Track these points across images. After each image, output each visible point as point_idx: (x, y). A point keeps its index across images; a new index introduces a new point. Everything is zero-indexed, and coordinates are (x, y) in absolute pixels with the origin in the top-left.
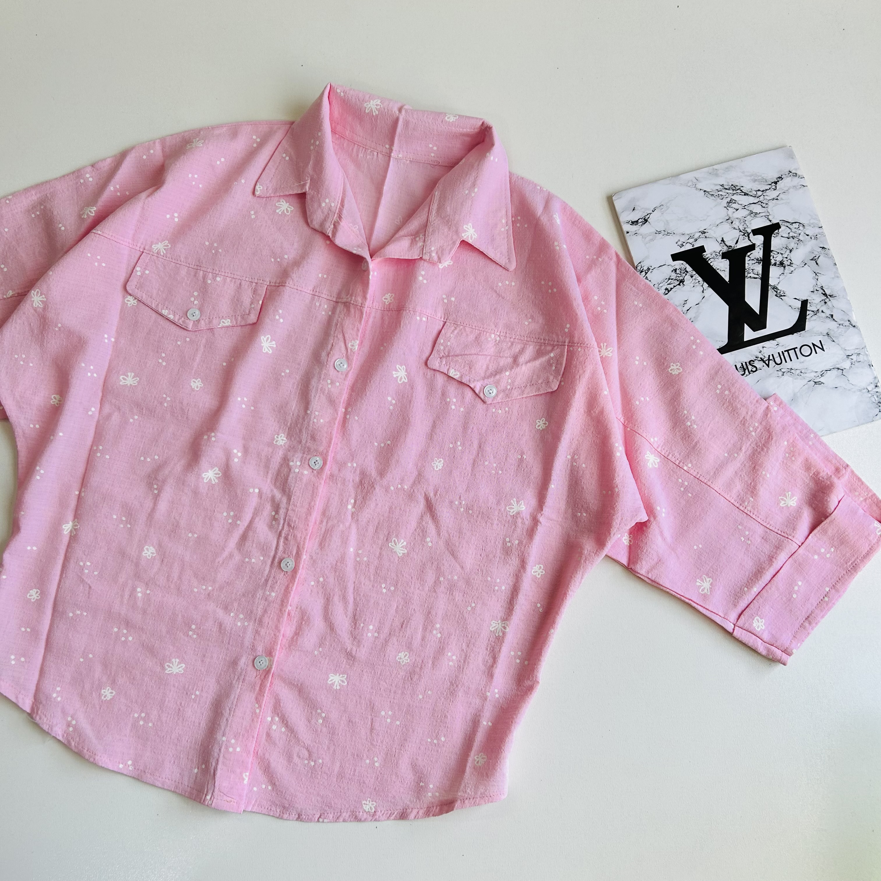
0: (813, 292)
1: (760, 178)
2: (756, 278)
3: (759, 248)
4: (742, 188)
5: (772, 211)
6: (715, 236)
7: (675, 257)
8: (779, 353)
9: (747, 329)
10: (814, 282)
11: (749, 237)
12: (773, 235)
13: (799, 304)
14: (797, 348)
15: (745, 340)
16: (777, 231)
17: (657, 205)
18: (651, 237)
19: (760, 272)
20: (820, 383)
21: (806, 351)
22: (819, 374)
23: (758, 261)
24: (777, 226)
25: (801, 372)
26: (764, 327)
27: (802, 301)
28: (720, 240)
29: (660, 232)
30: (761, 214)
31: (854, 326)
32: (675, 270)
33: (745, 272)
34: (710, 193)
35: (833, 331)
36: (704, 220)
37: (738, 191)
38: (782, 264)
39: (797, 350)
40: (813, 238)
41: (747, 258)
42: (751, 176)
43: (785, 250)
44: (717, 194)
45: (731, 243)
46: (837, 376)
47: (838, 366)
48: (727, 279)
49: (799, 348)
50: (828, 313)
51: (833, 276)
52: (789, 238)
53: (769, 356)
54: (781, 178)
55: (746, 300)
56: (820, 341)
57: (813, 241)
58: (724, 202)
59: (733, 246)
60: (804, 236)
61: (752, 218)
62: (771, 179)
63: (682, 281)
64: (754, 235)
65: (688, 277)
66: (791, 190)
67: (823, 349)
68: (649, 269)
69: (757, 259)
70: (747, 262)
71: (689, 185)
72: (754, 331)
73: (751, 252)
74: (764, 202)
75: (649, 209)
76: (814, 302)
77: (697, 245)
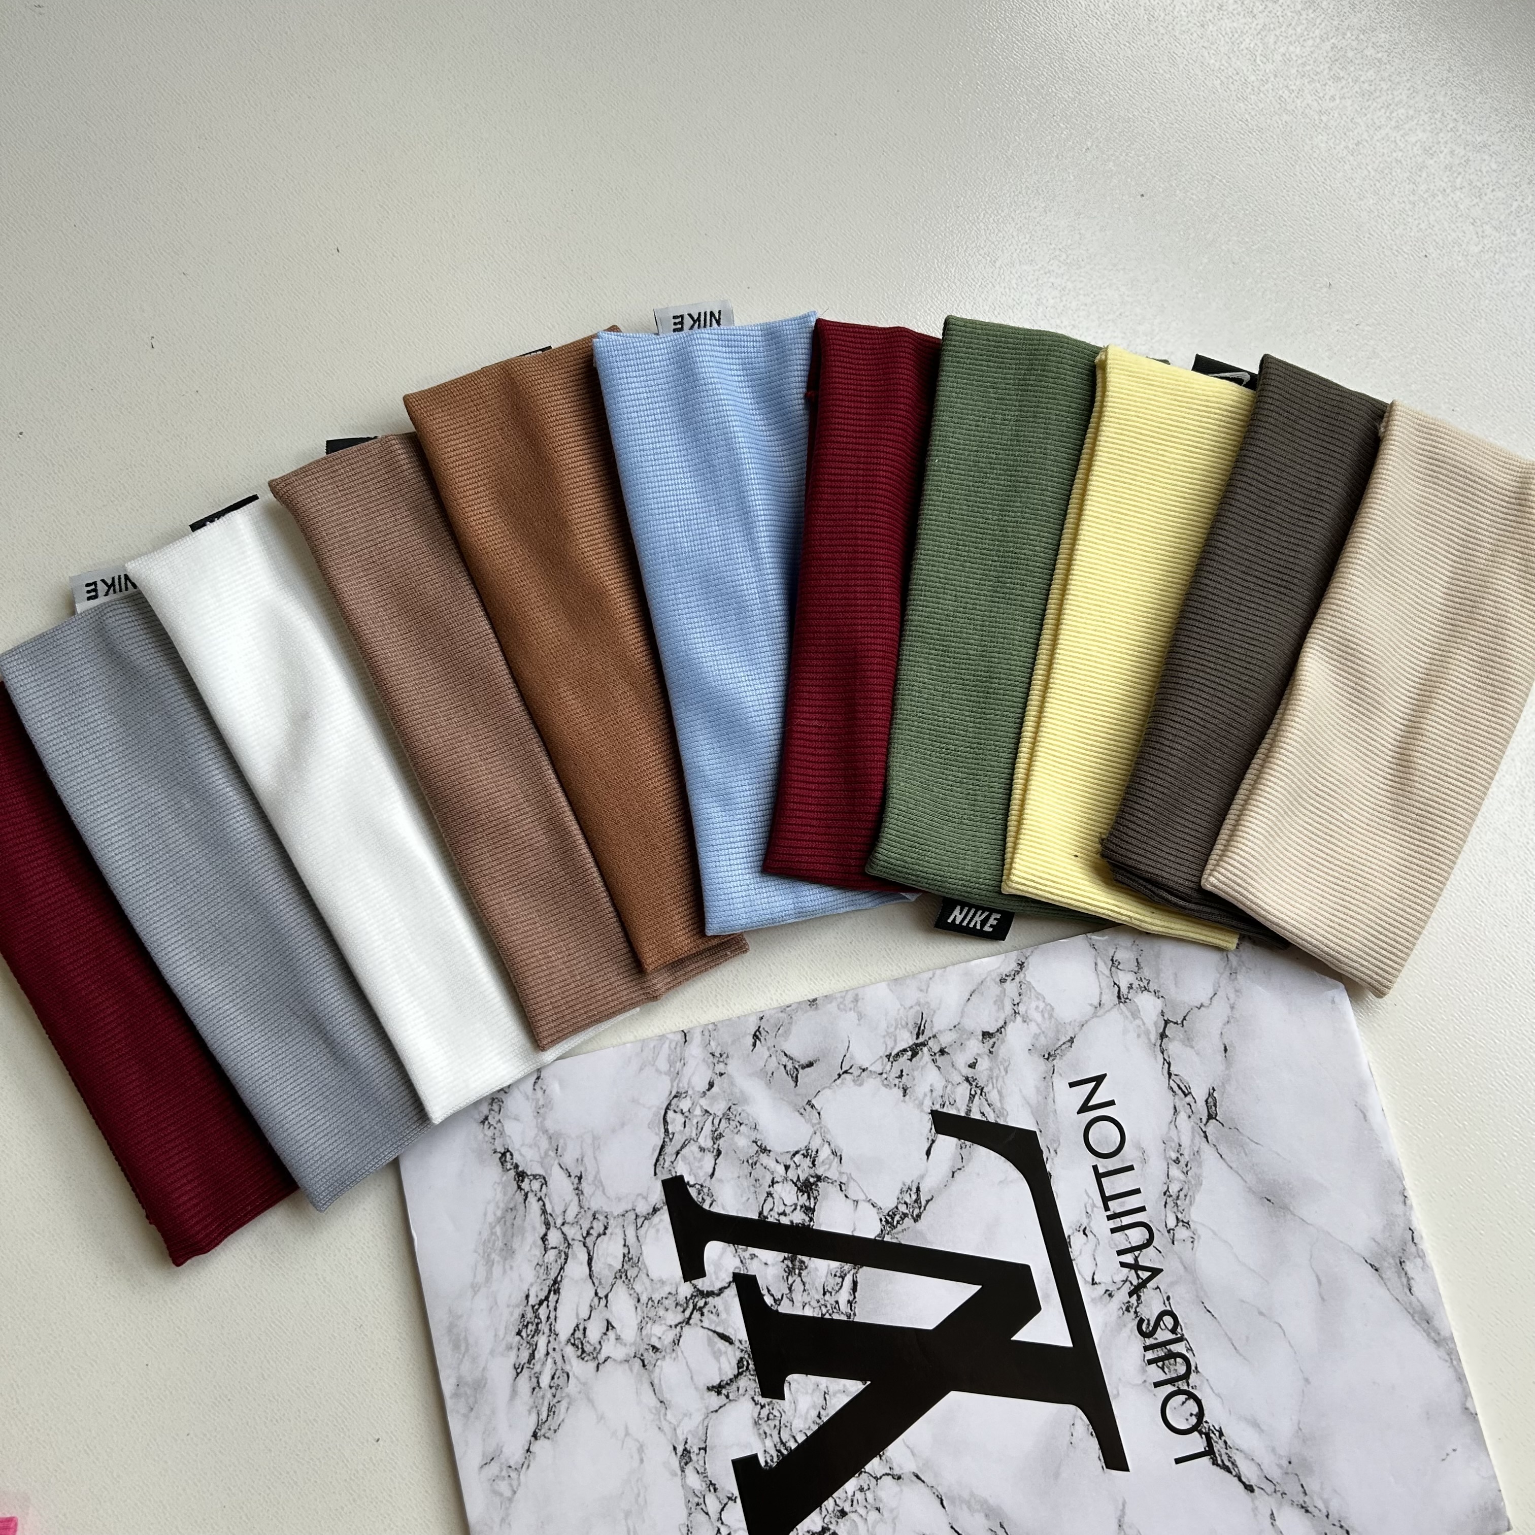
0: (905, 1090)
1: (498, 1230)
2: (855, 1283)
3: (748, 1261)
4: (533, 1300)
5: (619, 1199)
6: (698, 1418)
8: (1113, 1231)
10: (872, 1083)
11: (710, 1294)
12: (706, 1206)
13: (947, 1144)
14: (1095, 1168)
15: (1070, 1345)
16: (693, 1192)
19: (834, 1265)
20: (1211, 1102)
21: (1104, 1136)
22: (1181, 1102)
23: (794, 1269)
24: (675, 1189)
25: (1177, 1161)
27: (938, 1131)
28: (714, 1400)
30: (631, 1240)
31: (1021, 965)
33: (832, 1319)
34: (544, 1416)
35: (1036, 1036)
36: (641, 1449)
37: (543, 1317)
38: (806, 1187)
39: (1104, 1165)
40: (720, 1068)
41: (785, 1308)
42: (490, 1263)
43: (758, 1171)
44: (549, 1395)
46: (1188, 1041)
47: (1154, 1036)
48: (855, 1387)
49: (1094, 1160)
50: (975, 1047)
51: (852, 1015)
52: (719, 1153)
53: (1123, 1265)
54: (504, 1156)
55: (931, 1327)
56: (1072, 1085)
57: (733, 1067)
59: (742, 1355)
60: (714, 1099)
61: (643, 1275)
62: (505, 1187)
66: (549, 1124)
67: (1099, 1080)
69: (790, 1271)
70: (799, 1312)
71: (508, 1493)
73: (764, 1292)
74: (586, 1226)
76: (939, 1091)
77: (730, 1485)
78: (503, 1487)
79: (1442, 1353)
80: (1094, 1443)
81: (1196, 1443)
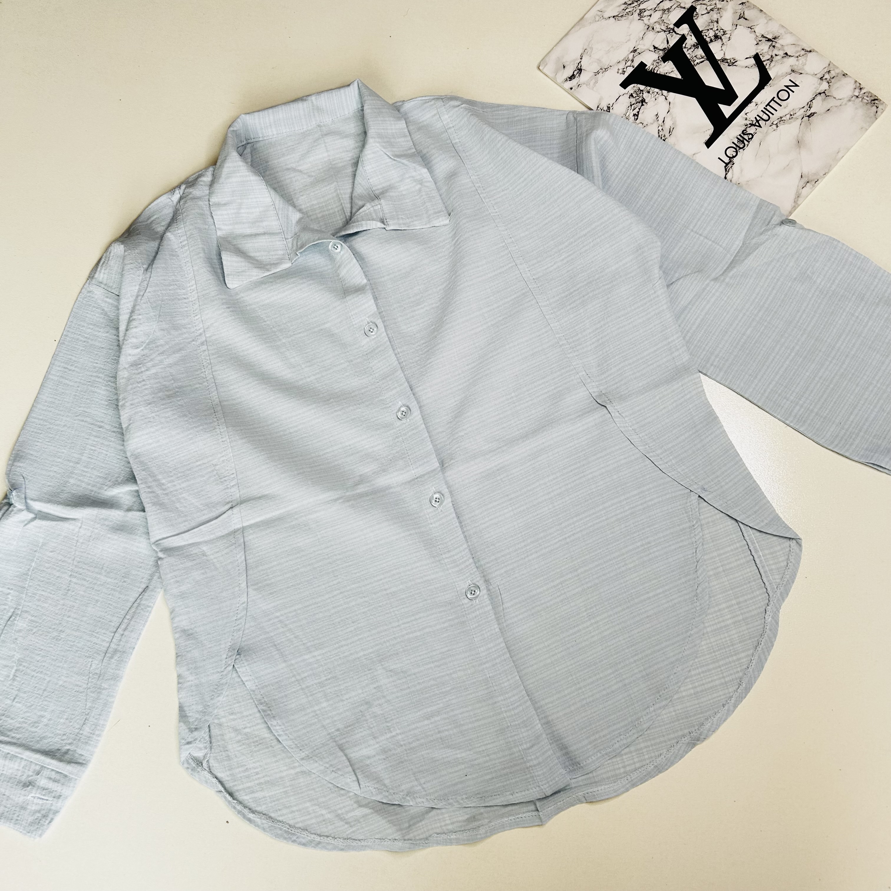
0: (757, 44)
2: (703, 61)
3: (689, 35)
6: (645, 48)
7: (624, 84)
8: (762, 111)
9: (723, 107)
10: (753, 36)
11: (675, 32)
12: (694, 18)
13: (753, 62)
14: (774, 98)
15: (727, 117)
16: (695, 13)
17: (581, 51)
18: (593, 81)
19: (703, 54)
20: (812, 115)
21: (784, 95)
22: (807, 107)
23: (695, 46)
24: (692, 10)
25: (791, 115)
26: (737, 97)
27: (754, 57)
28: (652, 48)
29: (598, 73)
30: (673, 7)
31: (810, 51)
32: (632, 95)
33: (691, 62)
34: (619, 15)
35: (795, 65)
36: (629, 40)
38: (716, 37)
39: (776, 99)
41: (685, 50)
43: (711, 24)
44: (625, 13)
45: (663, 45)
46: (824, 100)
47: (818, 92)
48: (679, 77)
49: (776, 96)
50: (781, 53)
51: (766, 21)
52: (709, 13)
53: (756, 118)
55: (707, 84)
56: (790, 80)
57: (731, 3)
58: (636, 15)
60: (720, 3)
61: (667, 15)
63: (643, 101)
64: (678, 27)
65: (645, 95)
67: (797, 86)
68: (609, 108)
69: (694, 46)
70: (686, 53)
71: (597, 19)
72: (730, 105)
73: (685, 43)
75: (576, 59)
76: (764, 51)
77: (636, 64)
78: (597, 18)
79: (793, 204)
80: (709, 137)
81: (727, 160)
